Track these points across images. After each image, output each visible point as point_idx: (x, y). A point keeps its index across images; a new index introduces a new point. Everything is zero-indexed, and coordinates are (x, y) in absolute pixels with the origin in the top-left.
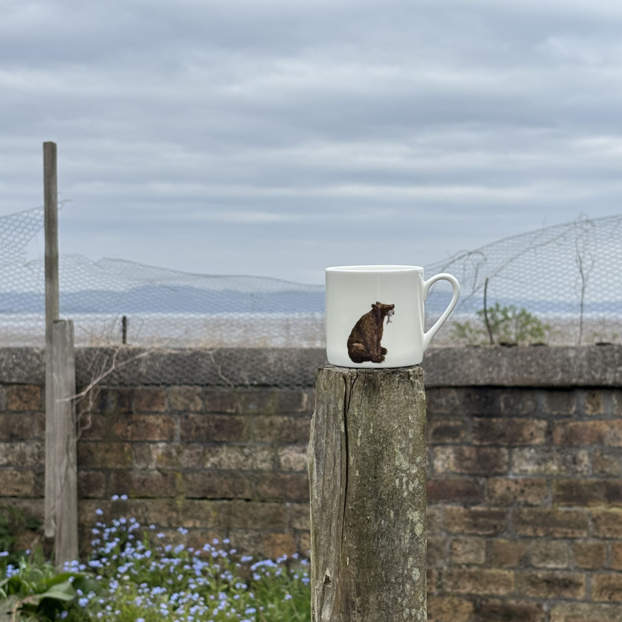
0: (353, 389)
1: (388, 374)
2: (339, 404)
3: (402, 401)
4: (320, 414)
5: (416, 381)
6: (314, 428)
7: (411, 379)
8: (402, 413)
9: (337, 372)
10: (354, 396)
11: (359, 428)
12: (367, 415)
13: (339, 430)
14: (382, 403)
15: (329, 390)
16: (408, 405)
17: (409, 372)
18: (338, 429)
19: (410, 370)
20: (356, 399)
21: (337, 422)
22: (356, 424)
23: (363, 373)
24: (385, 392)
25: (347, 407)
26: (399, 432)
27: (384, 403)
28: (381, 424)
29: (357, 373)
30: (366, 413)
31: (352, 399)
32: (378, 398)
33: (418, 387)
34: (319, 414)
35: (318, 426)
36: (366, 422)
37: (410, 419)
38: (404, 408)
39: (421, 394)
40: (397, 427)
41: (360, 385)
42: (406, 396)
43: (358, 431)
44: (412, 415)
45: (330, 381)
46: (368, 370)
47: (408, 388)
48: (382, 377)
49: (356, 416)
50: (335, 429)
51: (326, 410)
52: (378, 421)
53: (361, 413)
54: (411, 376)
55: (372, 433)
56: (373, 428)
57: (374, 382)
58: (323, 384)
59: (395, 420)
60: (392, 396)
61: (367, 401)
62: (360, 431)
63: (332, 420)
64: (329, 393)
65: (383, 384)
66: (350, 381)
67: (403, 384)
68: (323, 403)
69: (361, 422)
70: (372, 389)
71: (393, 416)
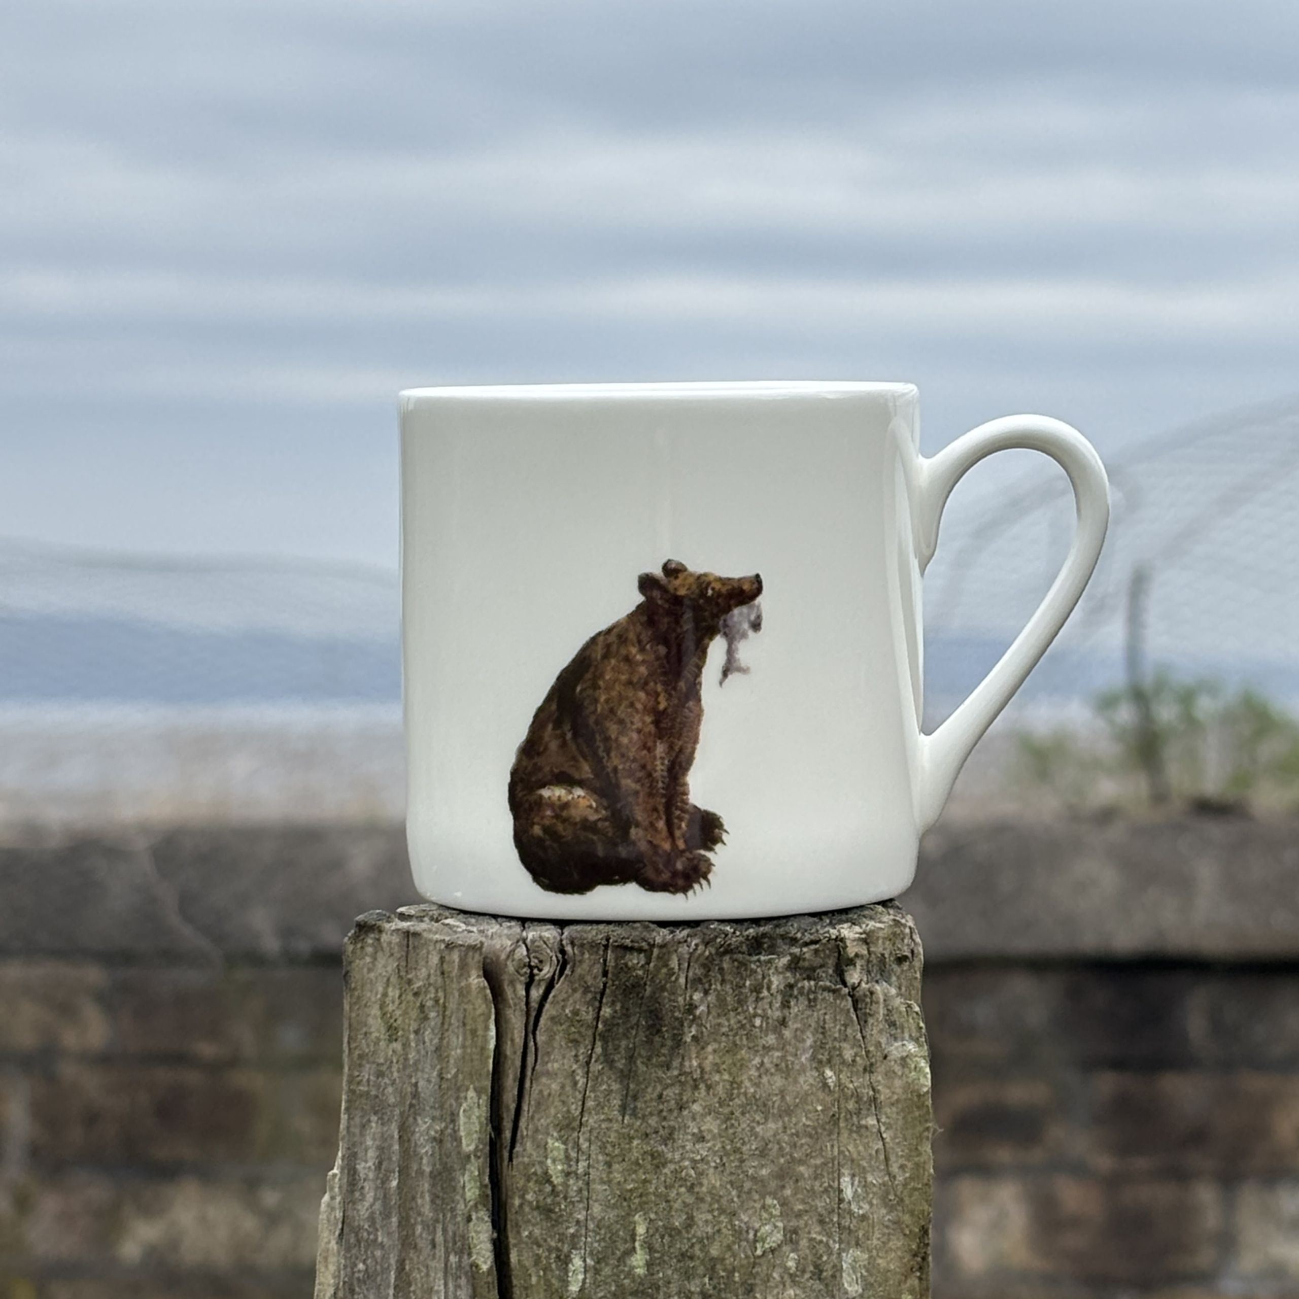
0: (541, 1038)
1: (728, 951)
2: (462, 1119)
3: (804, 1098)
4: (366, 1167)
5: (878, 988)
6: (333, 1245)
7: (854, 976)
8: (801, 1162)
9: (450, 946)
10: (548, 1074)
11: (574, 1247)
12: (617, 1176)
13: (466, 1261)
14: (696, 1107)
15: (412, 1036)
16: (834, 1119)
17: (840, 939)
18: (460, 1253)
19: (848, 932)
20: (555, 1086)
21: (453, 1210)
22: (557, 1222)
23: (593, 946)
24: (710, 1048)
25: (508, 1134)
26: (791, 1264)
27: (709, 1110)
28: (690, 1222)
29: (563, 951)
30: (609, 1165)
31: (534, 1091)
32: (677, 1081)
33: (892, 1024)
34: (360, 1167)
35: (357, 1231)
36: (612, 1215)
37: (848, 1193)
38: (814, 1135)
39: (904, 1061)
40: (778, 1237)
41: (576, 1013)
42: (829, 1073)
43: (564, 1261)
44: (858, 1172)
45: (416, 994)
46: (620, 931)
47: (835, 1030)
48: (697, 971)
49: (557, 1180)
50: (440, 1252)
51: (396, 1147)
52: (677, 1205)
53: (582, 1166)
54: (851, 962)
55: (640, 1271)
56: (651, 1249)
57: (651, 997)
58: (381, 1008)
59: (769, 1201)
60: (754, 1073)
61: (616, 1102)
62: (577, 1262)
63: (425, 1204)
64: (412, 1055)
65: (702, 1008)
66: (524, 993)
67: (812, 1004)
68: (379, 1108)
69: (581, 1217)
70: (642, 1036)
71: (754, 1179)
